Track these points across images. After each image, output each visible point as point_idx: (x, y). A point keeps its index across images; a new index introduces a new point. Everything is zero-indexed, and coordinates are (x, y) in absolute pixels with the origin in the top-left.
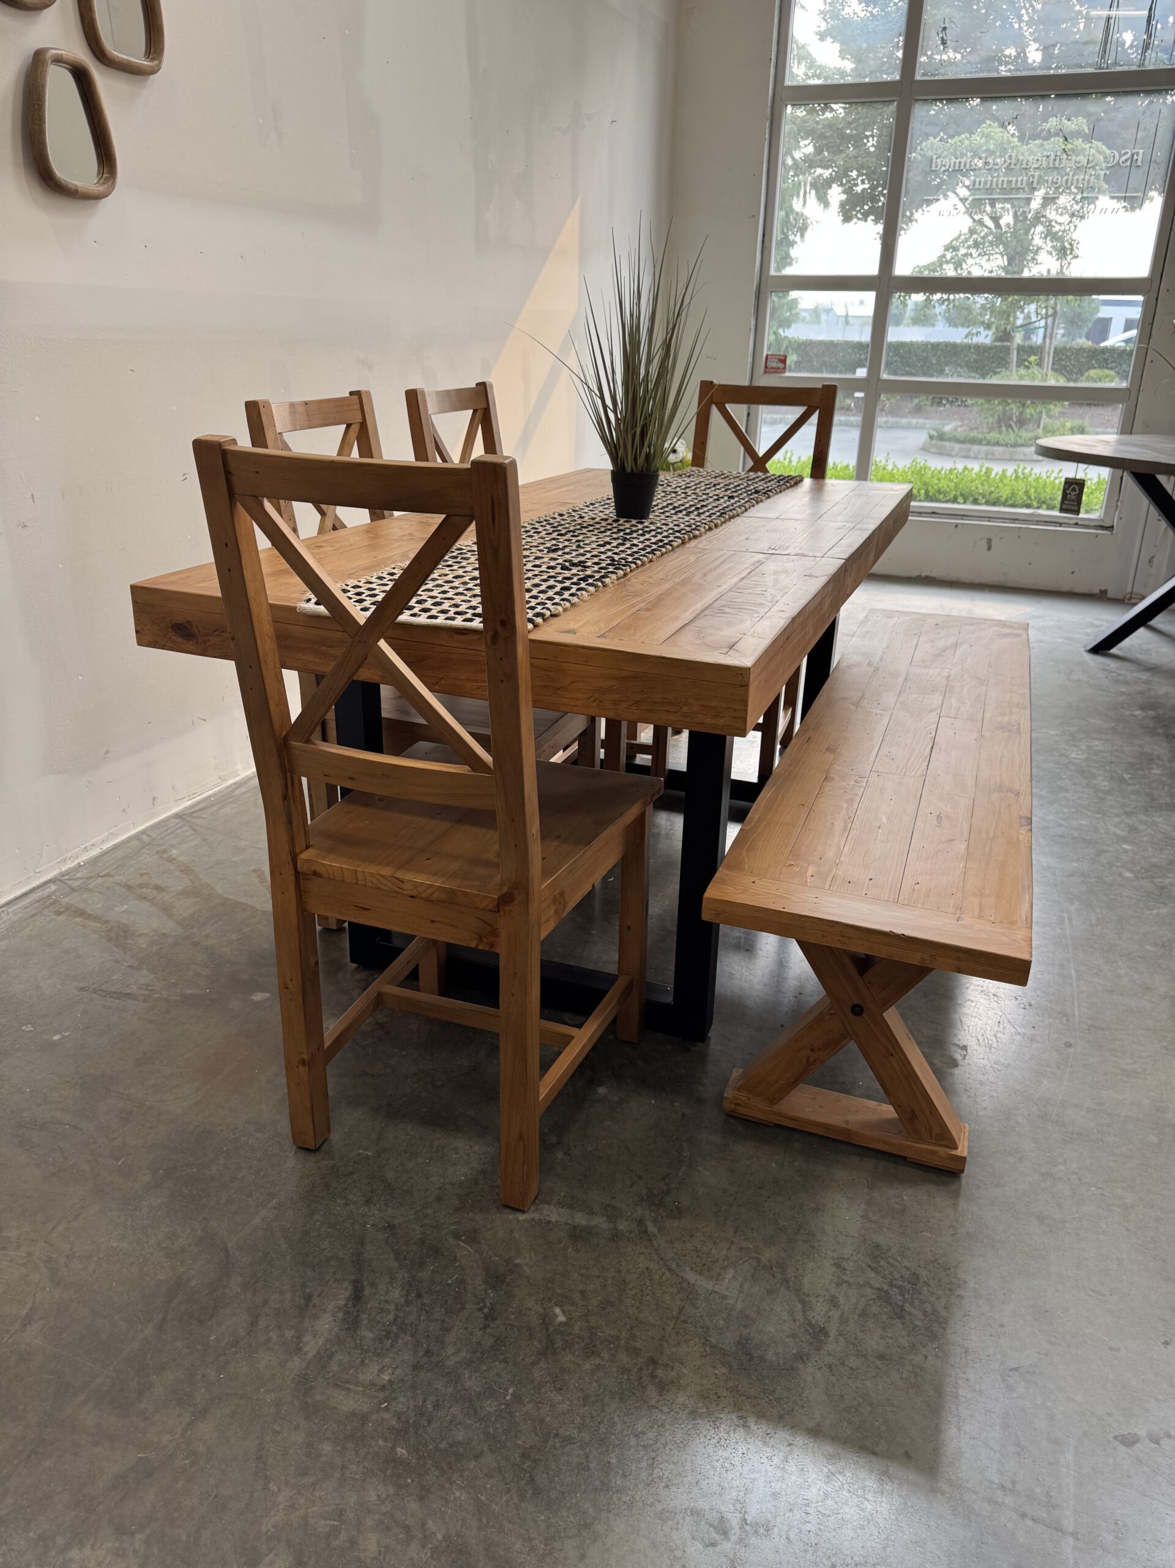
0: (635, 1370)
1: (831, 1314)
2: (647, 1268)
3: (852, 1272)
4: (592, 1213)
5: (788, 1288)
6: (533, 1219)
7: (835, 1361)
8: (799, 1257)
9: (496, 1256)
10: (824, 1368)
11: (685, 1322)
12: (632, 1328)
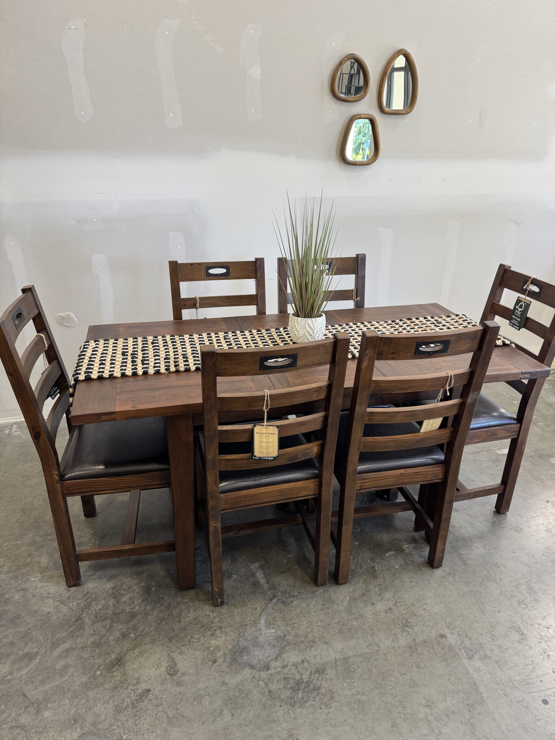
0: (215, 625)
1: (278, 668)
2: (256, 608)
3: (304, 667)
4: (267, 582)
5: (279, 650)
6: (252, 570)
7: (257, 678)
8: (297, 648)
9: (232, 570)
10: (252, 676)
11: (242, 628)
12: (229, 616)
